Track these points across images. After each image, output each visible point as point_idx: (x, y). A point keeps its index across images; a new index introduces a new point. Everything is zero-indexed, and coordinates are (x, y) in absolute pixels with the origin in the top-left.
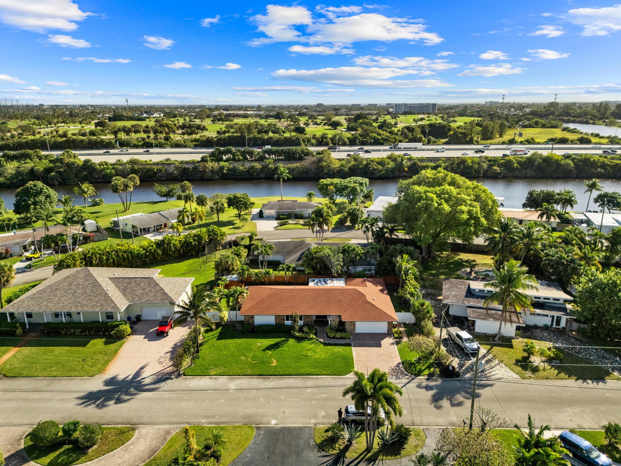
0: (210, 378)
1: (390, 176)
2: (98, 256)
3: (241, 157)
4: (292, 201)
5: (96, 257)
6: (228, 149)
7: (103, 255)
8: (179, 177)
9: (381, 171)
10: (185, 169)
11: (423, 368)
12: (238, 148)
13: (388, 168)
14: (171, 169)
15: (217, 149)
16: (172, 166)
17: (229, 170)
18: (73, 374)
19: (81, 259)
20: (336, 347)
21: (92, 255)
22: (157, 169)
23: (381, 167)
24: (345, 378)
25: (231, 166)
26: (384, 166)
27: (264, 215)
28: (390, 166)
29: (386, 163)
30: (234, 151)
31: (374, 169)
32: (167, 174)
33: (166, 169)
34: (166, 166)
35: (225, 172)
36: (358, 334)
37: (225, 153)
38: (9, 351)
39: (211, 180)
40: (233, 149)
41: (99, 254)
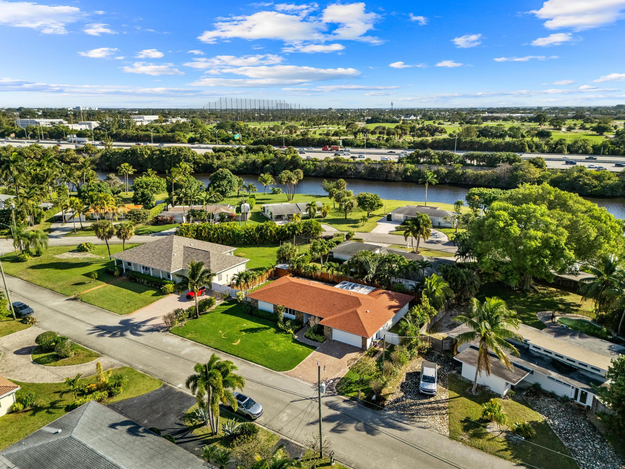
0: (182, 339)
1: (607, 195)
2: (207, 230)
3: (437, 161)
4: (432, 208)
5: (205, 231)
6: (427, 152)
7: (212, 230)
8: (366, 176)
9: (595, 187)
10: (373, 169)
11: (354, 390)
12: (437, 151)
13: (608, 184)
14: (361, 168)
15: (416, 151)
16: (362, 165)
17: (414, 172)
18: (114, 309)
19: (194, 230)
20: (300, 346)
21: (203, 228)
22: (348, 168)
23: (596, 182)
24: (275, 373)
25: (417, 169)
26: (601, 182)
27: (392, 218)
28: (610, 182)
29: (607, 178)
30: (432, 154)
31: (586, 184)
32: (356, 172)
33: (356, 168)
34: (357, 165)
35: (409, 174)
36: (334, 341)
37: (423, 156)
38: (102, 284)
39: (394, 181)
40: (432, 152)
41: (208, 228)
